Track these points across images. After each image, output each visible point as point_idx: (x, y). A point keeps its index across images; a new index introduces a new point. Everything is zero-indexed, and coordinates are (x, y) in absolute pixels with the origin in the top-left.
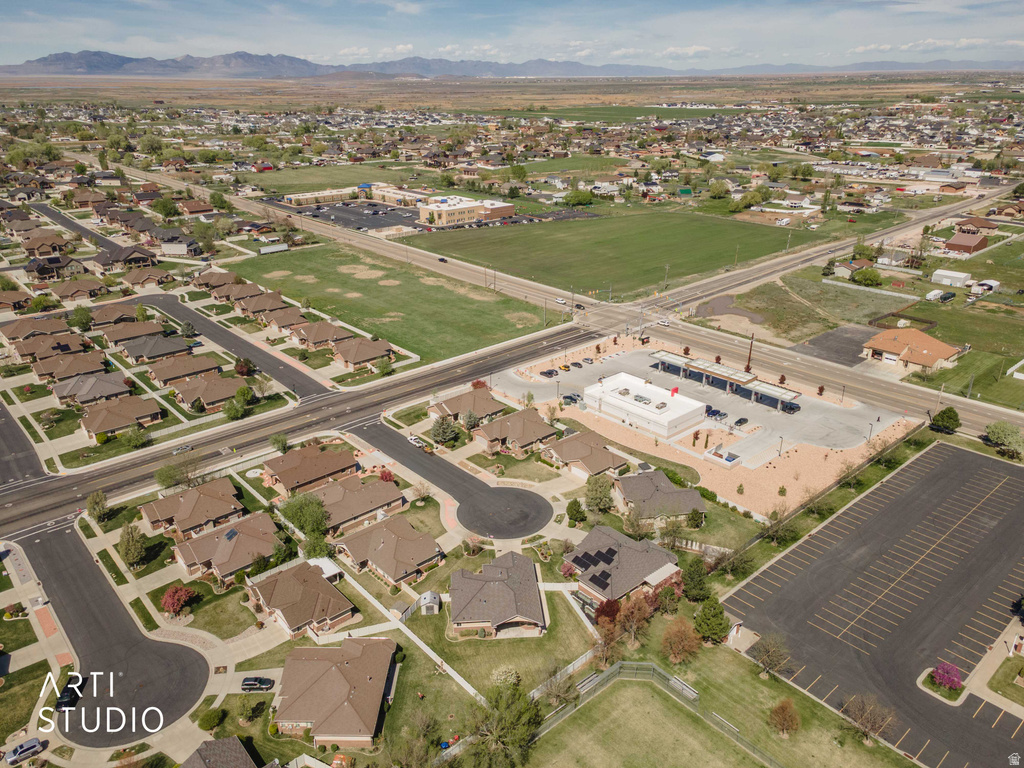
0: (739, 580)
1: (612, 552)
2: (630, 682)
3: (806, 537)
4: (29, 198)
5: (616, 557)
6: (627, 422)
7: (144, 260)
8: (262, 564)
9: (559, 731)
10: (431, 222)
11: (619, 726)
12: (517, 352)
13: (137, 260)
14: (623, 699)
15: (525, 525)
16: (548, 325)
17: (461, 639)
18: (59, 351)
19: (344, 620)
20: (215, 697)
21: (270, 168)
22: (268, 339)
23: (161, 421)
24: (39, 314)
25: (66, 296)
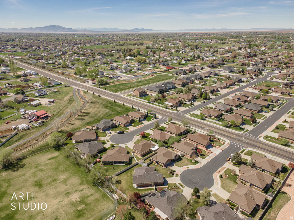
2: (116, 207)
9: (101, 191)
11: (100, 203)
14: (110, 204)
20: (119, 145)
22: (286, 120)
23: (215, 118)
24: (262, 93)
25: (274, 92)
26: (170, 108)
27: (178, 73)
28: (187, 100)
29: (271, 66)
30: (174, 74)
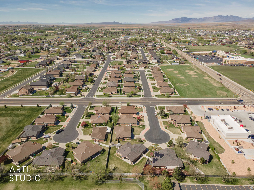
0: (197, 182)
1: (163, 155)
2: (138, 186)
3: (239, 185)
4: (141, 48)
5: (163, 157)
6: (218, 129)
7: (147, 62)
8: (101, 125)
10: (225, 63)
12: (208, 101)
13: (145, 62)
14: (132, 188)
15: (158, 141)
16: (227, 97)
17: (117, 156)
18: (114, 77)
19: (102, 141)
20: (73, 142)
21: (196, 45)
22: (152, 83)
23: (116, 94)
24: (121, 70)
25: (127, 67)
26: (75, 96)
27: (41, 65)
28: (81, 86)
29: (103, 51)
30: (36, 66)
